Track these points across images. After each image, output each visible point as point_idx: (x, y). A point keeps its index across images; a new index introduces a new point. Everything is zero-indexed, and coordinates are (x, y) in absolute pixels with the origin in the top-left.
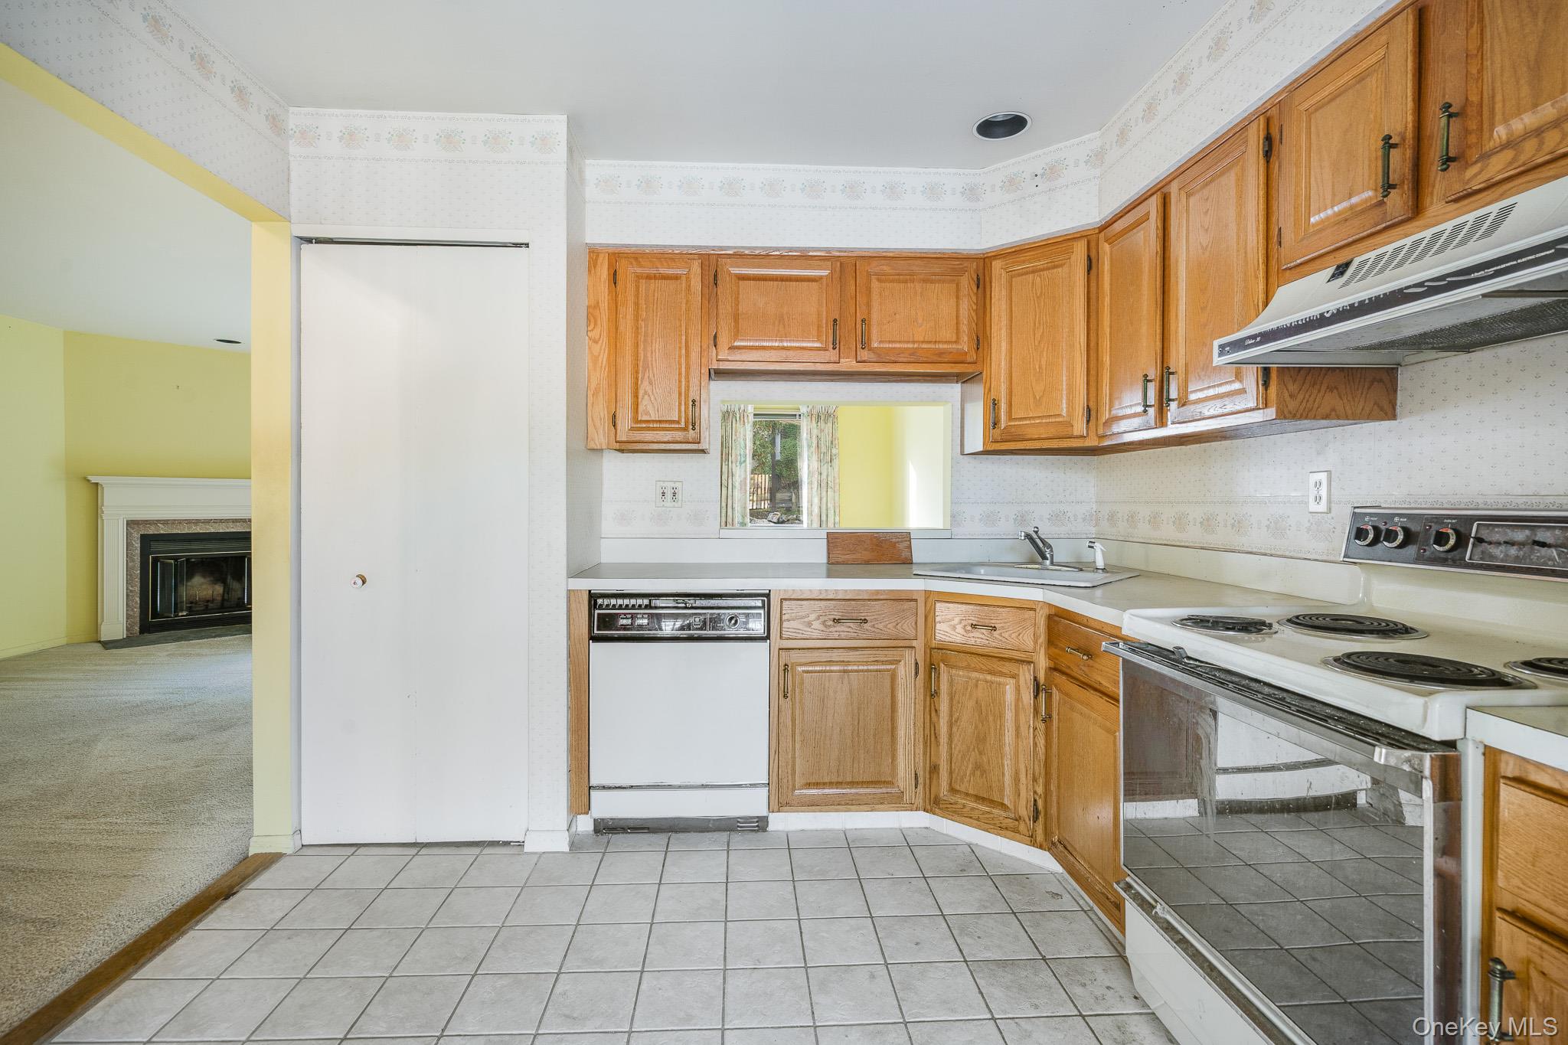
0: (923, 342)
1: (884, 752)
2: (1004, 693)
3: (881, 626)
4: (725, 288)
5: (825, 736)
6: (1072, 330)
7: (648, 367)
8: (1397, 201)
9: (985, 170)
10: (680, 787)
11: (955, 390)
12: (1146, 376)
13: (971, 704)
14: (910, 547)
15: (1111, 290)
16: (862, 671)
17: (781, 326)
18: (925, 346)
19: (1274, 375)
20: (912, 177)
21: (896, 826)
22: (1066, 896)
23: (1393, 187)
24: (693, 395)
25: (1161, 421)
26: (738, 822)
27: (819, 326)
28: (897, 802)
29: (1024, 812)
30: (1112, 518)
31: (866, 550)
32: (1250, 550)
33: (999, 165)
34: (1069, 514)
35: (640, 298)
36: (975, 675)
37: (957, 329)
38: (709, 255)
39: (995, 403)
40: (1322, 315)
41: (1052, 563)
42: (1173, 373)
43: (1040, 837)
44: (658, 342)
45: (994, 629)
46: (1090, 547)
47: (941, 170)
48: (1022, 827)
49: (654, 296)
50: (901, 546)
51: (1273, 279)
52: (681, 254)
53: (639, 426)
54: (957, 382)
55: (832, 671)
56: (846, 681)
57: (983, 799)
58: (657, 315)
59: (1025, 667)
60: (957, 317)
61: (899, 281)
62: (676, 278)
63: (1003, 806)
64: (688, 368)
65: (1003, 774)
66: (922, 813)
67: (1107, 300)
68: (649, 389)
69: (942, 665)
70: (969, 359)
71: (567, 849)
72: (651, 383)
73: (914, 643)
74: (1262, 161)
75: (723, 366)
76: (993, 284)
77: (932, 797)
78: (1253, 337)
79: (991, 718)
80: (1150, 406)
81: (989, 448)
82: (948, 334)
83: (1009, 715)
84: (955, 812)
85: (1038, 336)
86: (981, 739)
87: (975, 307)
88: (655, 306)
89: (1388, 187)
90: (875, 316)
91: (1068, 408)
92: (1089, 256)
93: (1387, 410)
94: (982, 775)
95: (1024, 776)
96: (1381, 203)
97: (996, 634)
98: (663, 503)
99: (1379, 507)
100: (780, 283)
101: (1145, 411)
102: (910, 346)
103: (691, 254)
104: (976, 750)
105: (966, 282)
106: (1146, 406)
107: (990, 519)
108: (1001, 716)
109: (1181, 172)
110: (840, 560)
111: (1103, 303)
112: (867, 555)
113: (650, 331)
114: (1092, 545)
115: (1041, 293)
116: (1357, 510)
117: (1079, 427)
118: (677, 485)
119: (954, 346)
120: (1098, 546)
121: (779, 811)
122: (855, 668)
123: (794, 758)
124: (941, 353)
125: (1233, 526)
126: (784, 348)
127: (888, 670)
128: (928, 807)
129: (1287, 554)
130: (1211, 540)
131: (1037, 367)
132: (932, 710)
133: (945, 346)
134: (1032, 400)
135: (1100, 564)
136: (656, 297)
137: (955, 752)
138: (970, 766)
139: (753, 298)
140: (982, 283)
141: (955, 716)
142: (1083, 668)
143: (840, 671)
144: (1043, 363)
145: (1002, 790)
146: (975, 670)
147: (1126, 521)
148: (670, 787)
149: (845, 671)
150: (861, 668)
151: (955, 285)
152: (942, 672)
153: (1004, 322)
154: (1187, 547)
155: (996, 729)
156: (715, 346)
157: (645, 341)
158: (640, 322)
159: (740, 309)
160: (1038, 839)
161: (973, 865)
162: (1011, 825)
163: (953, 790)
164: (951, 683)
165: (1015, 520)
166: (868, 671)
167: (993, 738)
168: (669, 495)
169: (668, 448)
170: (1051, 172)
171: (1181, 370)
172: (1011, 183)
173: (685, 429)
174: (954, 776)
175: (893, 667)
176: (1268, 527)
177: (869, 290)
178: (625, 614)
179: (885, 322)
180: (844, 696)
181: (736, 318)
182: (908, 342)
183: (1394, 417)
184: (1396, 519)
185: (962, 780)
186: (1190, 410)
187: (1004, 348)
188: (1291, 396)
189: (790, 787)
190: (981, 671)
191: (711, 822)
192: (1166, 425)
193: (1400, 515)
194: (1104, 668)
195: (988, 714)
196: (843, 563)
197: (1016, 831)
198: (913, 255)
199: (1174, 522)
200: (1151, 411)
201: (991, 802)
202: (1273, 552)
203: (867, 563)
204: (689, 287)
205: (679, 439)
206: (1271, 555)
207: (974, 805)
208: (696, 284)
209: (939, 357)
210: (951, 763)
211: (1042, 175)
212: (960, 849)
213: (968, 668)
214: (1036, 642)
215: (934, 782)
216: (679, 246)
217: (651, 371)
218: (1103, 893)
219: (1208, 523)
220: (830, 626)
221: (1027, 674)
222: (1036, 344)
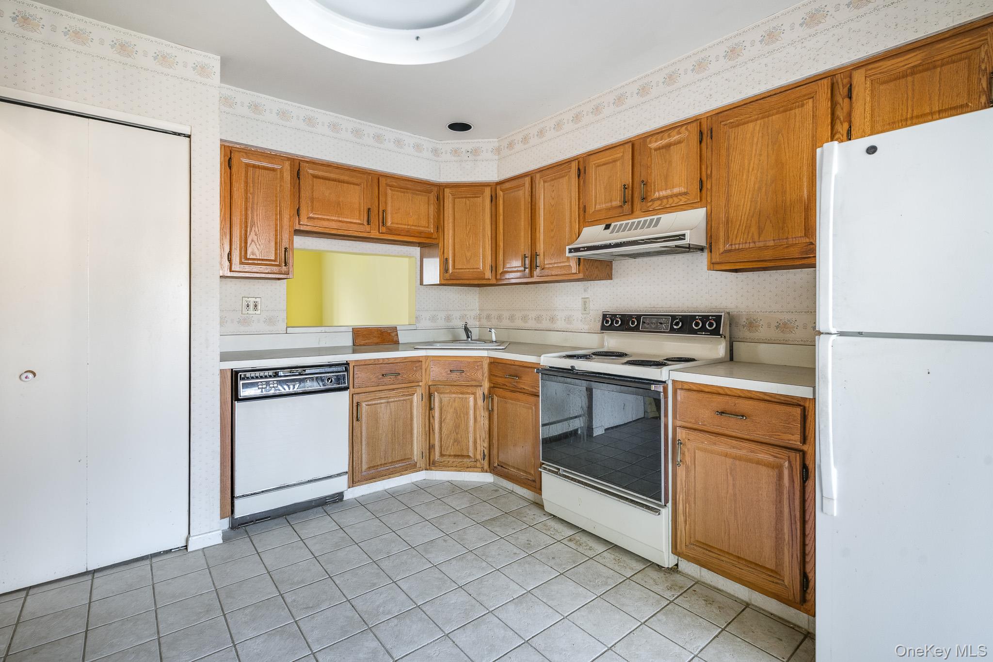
0: (413, 225)
1: (407, 443)
2: (469, 403)
3: (405, 376)
4: (306, 183)
5: (378, 439)
6: (484, 229)
7: (254, 224)
8: (627, 207)
9: (443, 142)
10: (294, 485)
11: (416, 251)
12: (525, 255)
13: (452, 410)
14: (397, 335)
15: (504, 212)
16: (396, 401)
17: (339, 208)
18: (413, 228)
19: (582, 261)
20: (409, 138)
21: (410, 482)
22: (500, 490)
23: (626, 202)
24: (285, 244)
25: (531, 276)
26: (326, 500)
27: (360, 211)
28: (413, 467)
29: (479, 457)
30: (488, 317)
31: (375, 337)
32: (557, 330)
33: (449, 142)
34: (468, 316)
35: (249, 179)
36: (454, 395)
37: (428, 220)
38: (294, 159)
39: (447, 260)
40: (610, 244)
41: (471, 340)
42: (538, 255)
43: (486, 467)
44: (261, 209)
45: (463, 371)
46: (489, 331)
47: (422, 137)
48: (478, 465)
49: (258, 179)
50: (393, 334)
51: (581, 224)
52: (276, 155)
53: (247, 262)
54: (419, 247)
55: (381, 403)
56: (388, 408)
57: (458, 456)
58: (260, 192)
59: (479, 388)
60: (428, 215)
61: (401, 192)
62: (273, 170)
63: (469, 457)
64: (281, 227)
65: (469, 441)
66: (424, 472)
67: (501, 217)
68: (255, 238)
69: (436, 393)
70: (434, 237)
71: (221, 542)
72: (256, 235)
73: (420, 384)
74: (577, 178)
75: (302, 228)
76: (445, 201)
77: (431, 461)
78: (584, 247)
79: (462, 415)
80: (526, 268)
81: (443, 283)
82: (424, 223)
83: (471, 412)
84: (443, 466)
85: (468, 229)
86: (457, 427)
87: (436, 211)
88: (259, 185)
89: (625, 202)
90: (389, 209)
91: (482, 267)
92: (491, 195)
93: (609, 277)
94: (457, 445)
95: (479, 440)
96: (621, 206)
97: (463, 374)
98: (248, 312)
99: (609, 312)
100: (338, 183)
101: (525, 270)
102: (406, 227)
103: (282, 156)
104: (455, 432)
105: (432, 197)
106: (525, 268)
107: (433, 319)
108: (467, 413)
109: (541, 170)
110: (362, 343)
111: (499, 218)
112: (376, 340)
113: (256, 201)
114: (490, 330)
115: (469, 209)
116: (604, 313)
117: (488, 274)
118: (258, 300)
119: (427, 229)
120: (493, 330)
121: (353, 487)
122: (392, 400)
123: (361, 454)
124: (421, 233)
125: (550, 320)
126: (340, 221)
127: (409, 399)
128: (428, 467)
129: (573, 330)
130: (539, 326)
131: (468, 244)
132: (430, 417)
133: (423, 229)
134: (465, 259)
135: (494, 339)
136: (260, 180)
137: (443, 436)
138: (452, 441)
139: (323, 190)
140: (440, 200)
141: (443, 418)
142: (514, 384)
143: (385, 403)
144: (471, 242)
145: (468, 450)
146: (454, 393)
147: (508, 319)
148: (288, 486)
149: (388, 402)
150: (396, 399)
151: (427, 198)
152: (436, 396)
153: (451, 220)
154: (528, 330)
155: (465, 420)
156: (299, 216)
157: (252, 208)
158: (249, 195)
159: (314, 195)
160: (485, 468)
161: (455, 488)
162: (473, 465)
163: (442, 455)
164: (441, 401)
165: (445, 319)
166: (399, 401)
167: (463, 425)
168: (252, 307)
169: (270, 277)
170: (475, 152)
171: (542, 255)
172: (455, 152)
173: (279, 265)
174: (443, 448)
175: (410, 397)
176: (565, 320)
177: (386, 194)
178: (261, 382)
179: (394, 213)
180: (388, 416)
181: (312, 200)
182: (405, 225)
183: (612, 279)
184: (618, 316)
185: (447, 449)
186: (546, 272)
187: (451, 235)
188: (587, 270)
189: (360, 471)
190: (457, 393)
191: (314, 502)
192: (533, 277)
193: (619, 315)
194: (525, 382)
195: (461, 415)
196: (364, 345)
197: (475, 467)
198: (407, 179)
199: (522, 319)
200: (527, 270)
201: (463, 456)
202: (567, 330)
203: (377, 344)
204: (282, 177)
205: (275, 272)
206: (567, 331)
207: (454, 460)
208: (287, 176)
209: (420, 234)
210: (441, 442)
211: (471, 152)
212: (446, 484)
213: (451, 393)
214: (483, 376)
215: (432, 453)
216: (275, 151)
217: (256, 226)
218: (526, 479)
219: (538, 319)
220: (380, 379)
221: (480, 391)
222: (467, 233)
